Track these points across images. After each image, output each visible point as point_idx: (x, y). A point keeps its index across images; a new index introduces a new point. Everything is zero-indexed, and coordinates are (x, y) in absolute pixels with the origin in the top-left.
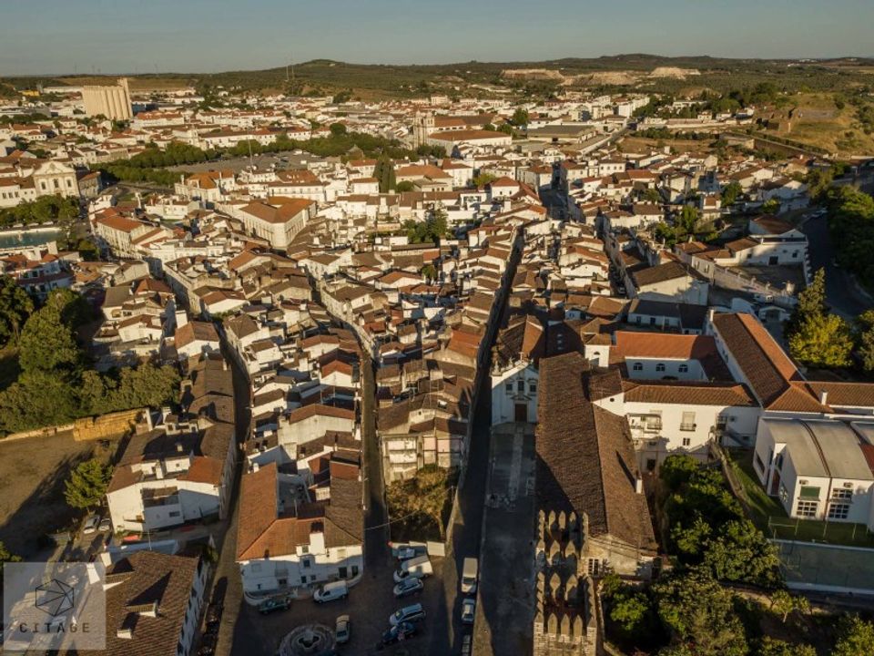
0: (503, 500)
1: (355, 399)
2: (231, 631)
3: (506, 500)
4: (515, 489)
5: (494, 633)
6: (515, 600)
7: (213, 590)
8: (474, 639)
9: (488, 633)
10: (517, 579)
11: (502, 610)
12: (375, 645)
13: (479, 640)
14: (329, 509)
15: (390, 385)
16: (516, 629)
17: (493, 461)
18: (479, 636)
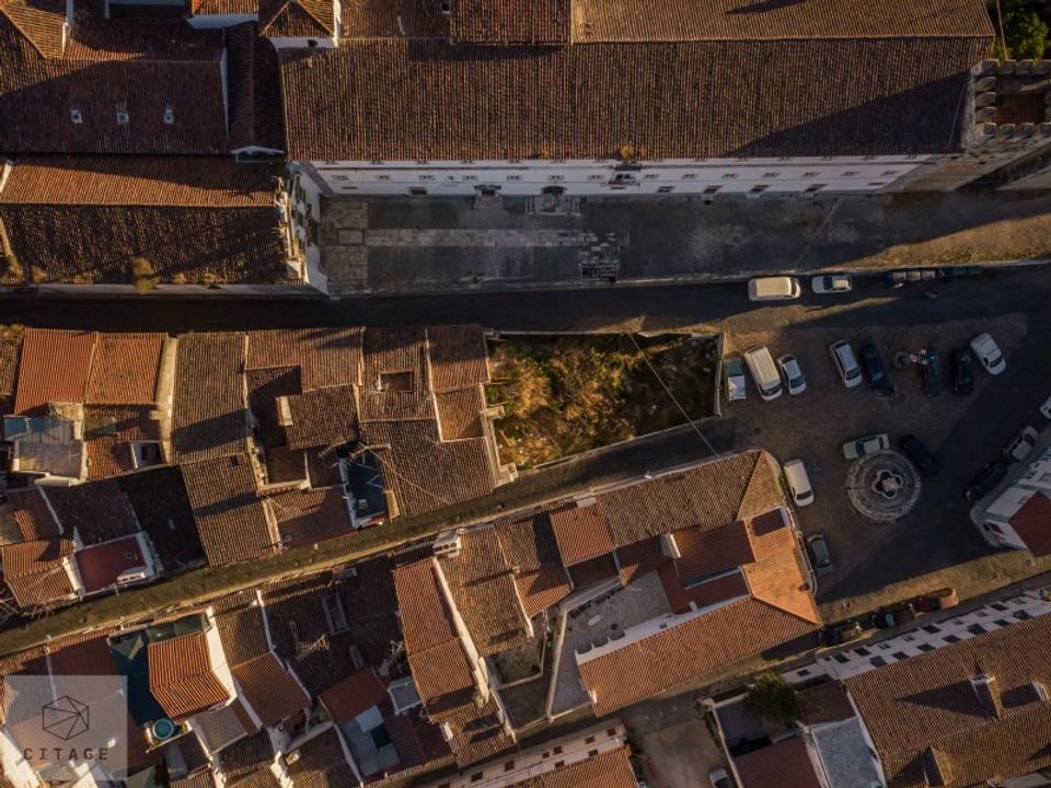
0: (596, 254)
1: (262, 603)
2: (862, 597)
3: (595, 249)
4: (562, 235)
5: (889, 243)
6: (828, 219)
7: (787, 659)
8: (903, 266)
9: (893, 250)
10: (787, 219)
11: (848, 236)
12: (884, 398)
13: (904, 261)
14: (707, 523)
15: (276, 523)
16: (879, 216)
17: (475, 281)
18: (897, 261)
